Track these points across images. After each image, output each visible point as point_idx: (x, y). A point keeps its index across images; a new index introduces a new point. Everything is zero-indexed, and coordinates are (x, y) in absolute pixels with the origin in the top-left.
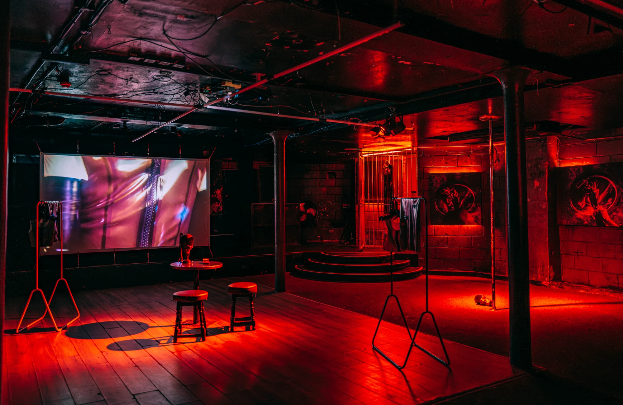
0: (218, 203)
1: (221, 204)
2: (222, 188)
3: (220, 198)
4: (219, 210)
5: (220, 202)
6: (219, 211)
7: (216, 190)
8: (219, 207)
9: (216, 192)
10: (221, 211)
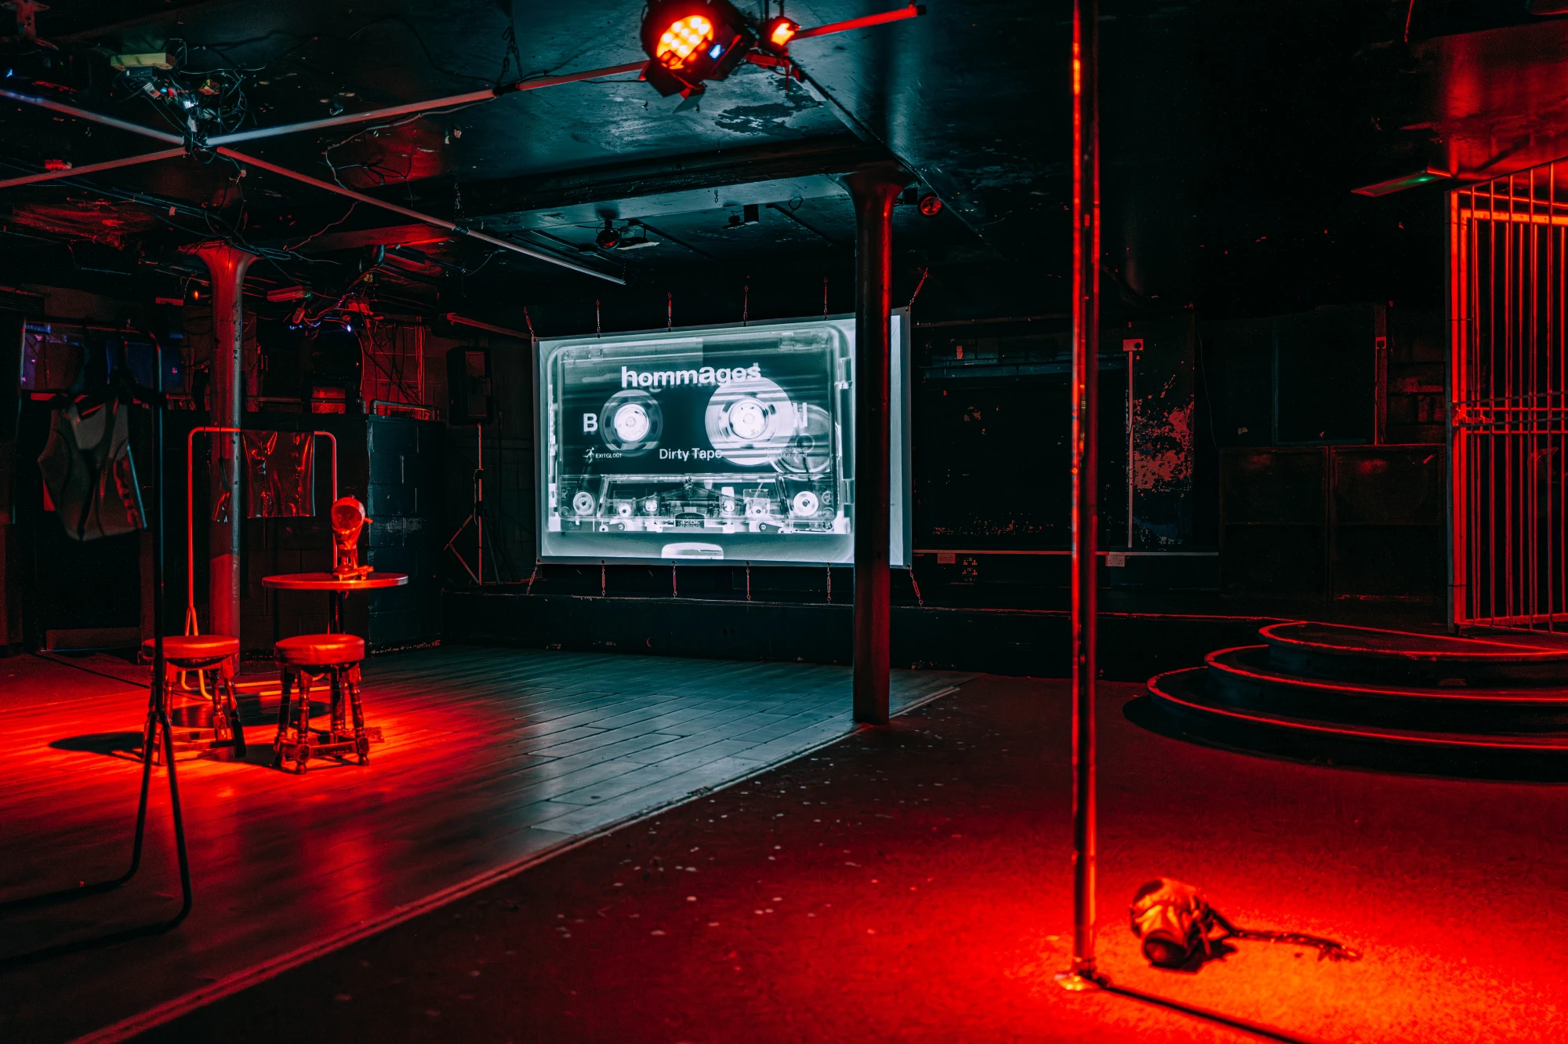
0: (1177, 454)
1: (1186, 458)
2: (1191, 406)
3: (1184, 437)
4: (1179, 474)
5: (1182, 450)
6: (1181, 477)
7: (1169, 413)
8: (1182, 465)
9: (1171, 420)
10: (1186, 477)
